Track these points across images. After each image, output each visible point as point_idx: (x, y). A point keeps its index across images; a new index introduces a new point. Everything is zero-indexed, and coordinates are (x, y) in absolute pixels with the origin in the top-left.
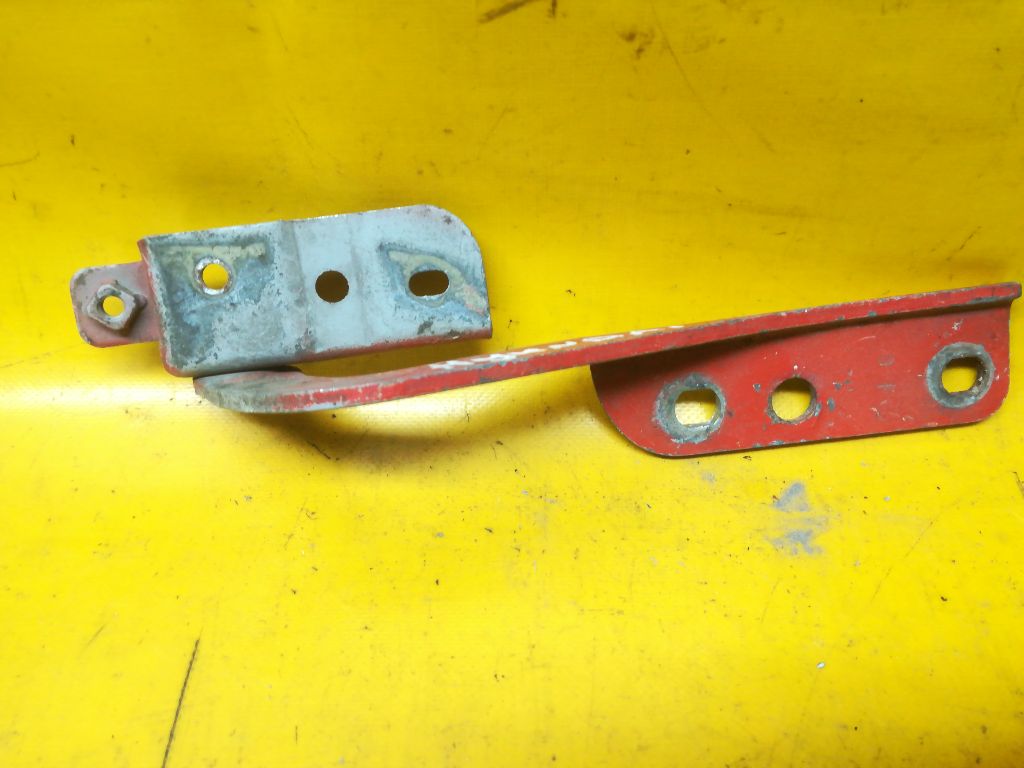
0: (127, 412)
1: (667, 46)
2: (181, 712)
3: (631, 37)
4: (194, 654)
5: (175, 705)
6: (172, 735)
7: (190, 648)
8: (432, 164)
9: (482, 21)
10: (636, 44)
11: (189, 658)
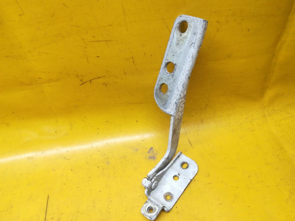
0: (28, 158)
1: (110, 84)
2: (47, 207)
3: (104, 84)
4: (48, 198)
5: (46, 206)
6: (46, 211)
7: (48, 197)
8: (77, 106)
9: (80, 85)
10: (105, 85)
11: (47, 198)
